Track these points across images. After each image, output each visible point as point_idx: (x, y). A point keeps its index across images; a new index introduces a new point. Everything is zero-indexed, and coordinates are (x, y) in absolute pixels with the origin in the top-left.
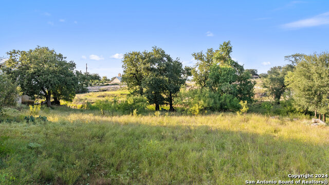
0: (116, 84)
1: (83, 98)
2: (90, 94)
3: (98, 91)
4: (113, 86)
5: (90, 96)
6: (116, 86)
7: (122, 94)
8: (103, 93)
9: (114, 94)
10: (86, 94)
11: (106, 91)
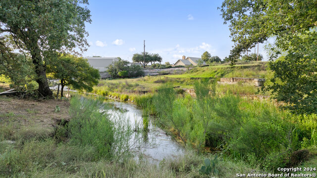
0: (181, 67)
1: (133, 84)
2: (146, 78)
3: (157, 75)
4: (177, 69)
5: (145, 80)
6: (181, 69)
7: (192, 78)
8: (162, 77)
9: (179, 79)
10: (140, 78)
11: (167, 74)
